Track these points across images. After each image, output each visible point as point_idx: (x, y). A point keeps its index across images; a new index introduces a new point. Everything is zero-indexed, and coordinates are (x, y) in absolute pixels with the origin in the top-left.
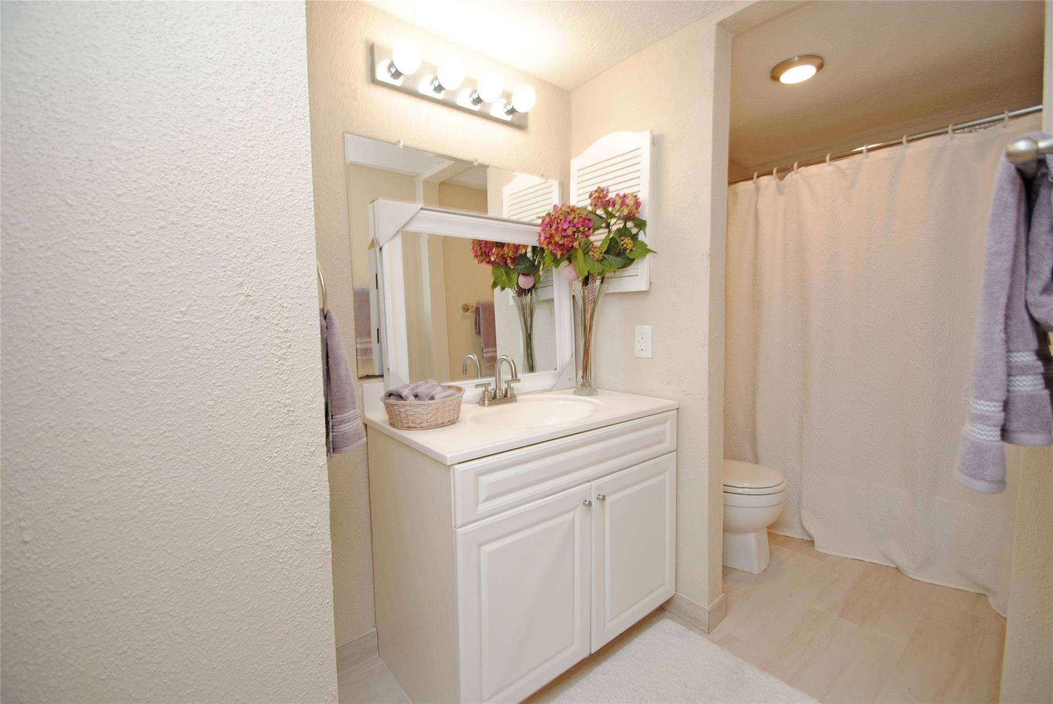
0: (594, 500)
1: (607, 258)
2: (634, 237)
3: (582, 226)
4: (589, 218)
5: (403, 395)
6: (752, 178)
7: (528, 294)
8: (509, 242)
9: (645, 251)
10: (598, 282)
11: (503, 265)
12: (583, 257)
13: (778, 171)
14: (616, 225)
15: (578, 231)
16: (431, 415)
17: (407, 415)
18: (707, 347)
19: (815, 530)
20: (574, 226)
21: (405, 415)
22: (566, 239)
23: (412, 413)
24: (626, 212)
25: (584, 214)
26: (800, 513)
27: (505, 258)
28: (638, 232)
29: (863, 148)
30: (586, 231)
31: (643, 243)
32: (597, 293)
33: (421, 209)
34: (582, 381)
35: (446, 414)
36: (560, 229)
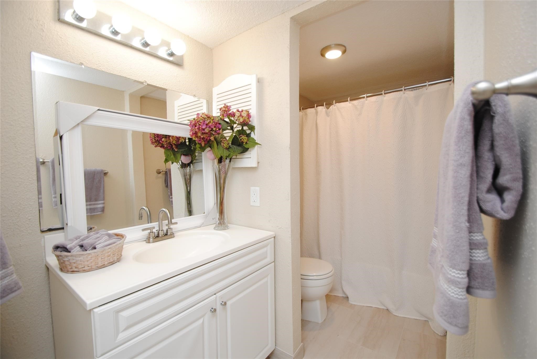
0: (219, 308)
1: (232, 147)
2: (248, 135)
3: (215, 127)
4: (219, 122)
5: (68, 247)
6: (314, 107)
7: (188, 167)
8: (173, 135)
9: (255, 143)
10: (228, 161)
11: (170, 149)
12: (217, 147)
13: (326, 104)
14: (237, 128)
15: (212, 130)
16: (92, 261)
17: (70, 263)
18: (290, 200)
19: (349, 292)
20: (210, 127)
21: (68, 263)
22: (205, 135)
23: (74, 261)
24: (241, 120)
25: (216, 120)
26: (341, 283)
27: (171, 144)
28: (251, 132)
29: (365, 96)
30: (218, 131)
31: (253, 139)
32: (227, 167)
33: (98, 110)
34: (218, 221)
35: (106, 259)
36: (201, 128)
